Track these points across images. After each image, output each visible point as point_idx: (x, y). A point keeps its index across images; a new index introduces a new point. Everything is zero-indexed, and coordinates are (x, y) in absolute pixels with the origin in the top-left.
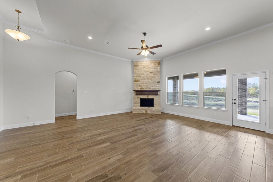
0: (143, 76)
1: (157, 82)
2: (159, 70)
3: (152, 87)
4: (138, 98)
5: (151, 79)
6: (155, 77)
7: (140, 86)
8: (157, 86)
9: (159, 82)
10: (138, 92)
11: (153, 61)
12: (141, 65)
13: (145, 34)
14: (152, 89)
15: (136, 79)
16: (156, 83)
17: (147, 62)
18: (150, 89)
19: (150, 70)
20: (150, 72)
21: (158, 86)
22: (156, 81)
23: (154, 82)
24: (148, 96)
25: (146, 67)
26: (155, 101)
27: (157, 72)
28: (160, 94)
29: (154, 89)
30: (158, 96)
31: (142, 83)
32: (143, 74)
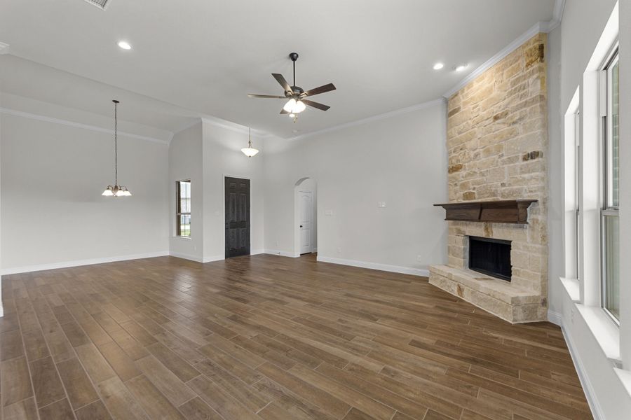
0: (472, 144)
1: (525, 159)
2: (534, 89)
3: (503, 185)
4: (459, 232)
5: (499, 148)
6: (512, 133)
7: (464, 186)
8: (524, 179)
9: (533, 155)
10: (456, 212)
11: (506, 58)
12: (465, 103)
13: (293, 57)
14: (503, 196)
15: (454, 161)
16: (521, 163)
17: (483, 78)
18: (494, 194)
19: (497, 110)
20: (496, 118)
21: (526, 176)
22: (521, 155)
23: (511, 160)
24: (486, 229)
25: (481, 104)
26: (514, 253)
27: (525, 104)
28: (535, 221)
29: (512, 193)
30: (527, 232)
31: (469, 174)
32: (473, 135)
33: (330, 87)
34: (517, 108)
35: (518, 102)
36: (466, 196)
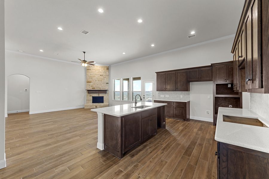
0: (95, 78)
2: (107, 73)
3: (102, 87)
4: (90, 96)
5: (101, 81)
6: (104, 79)
7: (92, 86)
8: (106, 87)
9: (108, 83)
10: (89, 91)
12: (93, 69)
13: (84, 52)
14: (102, 89)
15: (89, 80)
16: (105, 84)
18: (100, 88)
20: (101, 75)
24: (98, 95)
25: (97, 71)
26: (104, 98)
27: (106, 75)
28: (108, 93)
29: (104, 88)
30: (107, 94)
31: (94, 84)
32: (95, 76)
33: (93, 62)
34: (105, 75)
35: (105, 74)
36: (92, 88)
